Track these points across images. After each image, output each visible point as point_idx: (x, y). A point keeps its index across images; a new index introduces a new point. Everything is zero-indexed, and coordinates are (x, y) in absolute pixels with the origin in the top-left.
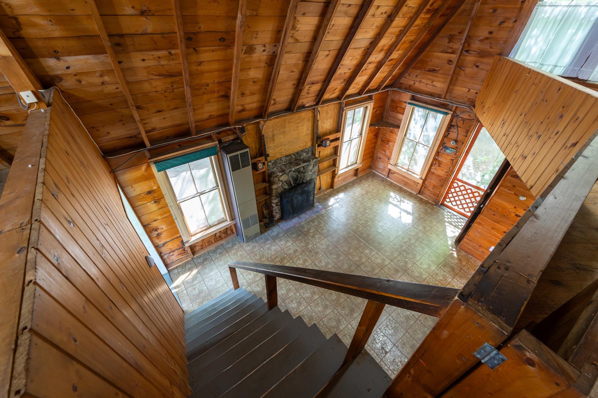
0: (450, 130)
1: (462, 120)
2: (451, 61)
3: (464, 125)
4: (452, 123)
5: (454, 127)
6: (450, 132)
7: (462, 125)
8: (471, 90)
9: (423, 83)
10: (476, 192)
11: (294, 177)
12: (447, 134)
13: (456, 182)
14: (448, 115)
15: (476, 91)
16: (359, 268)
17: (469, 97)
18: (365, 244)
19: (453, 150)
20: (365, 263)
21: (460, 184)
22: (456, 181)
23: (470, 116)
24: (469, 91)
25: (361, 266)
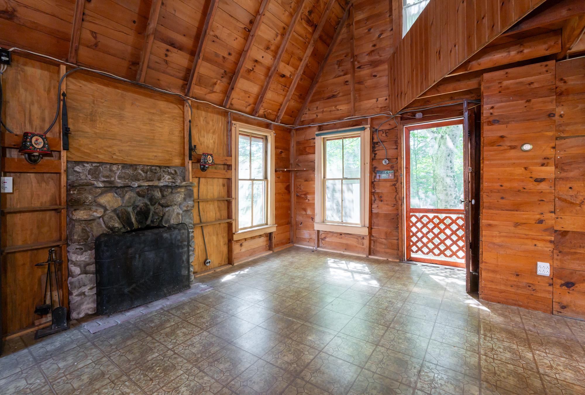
0: (375, 149)
1: (383, 133)
2: (347, 81)
3: (388, 137)
4: (374, 141)
5: (378, 144)
6: (377, 152)
7: (386, 138)
8: (379, 99)
9: (326, 111)
10: (446, 217)
11: (137, 206)
12: (373, 155)
13: (412, 216)
14: (366, 130)
15: (385, 98)
16: (299, 381)
17: (380, 106)
18: (303, 324)
19: (388, 172)
20: (313, 363)
21: (419, 215)
22: (411, 214)
23: (390, 125)
24: (377, 101)
25: (303, 374)
